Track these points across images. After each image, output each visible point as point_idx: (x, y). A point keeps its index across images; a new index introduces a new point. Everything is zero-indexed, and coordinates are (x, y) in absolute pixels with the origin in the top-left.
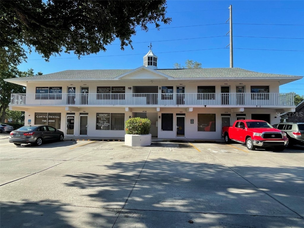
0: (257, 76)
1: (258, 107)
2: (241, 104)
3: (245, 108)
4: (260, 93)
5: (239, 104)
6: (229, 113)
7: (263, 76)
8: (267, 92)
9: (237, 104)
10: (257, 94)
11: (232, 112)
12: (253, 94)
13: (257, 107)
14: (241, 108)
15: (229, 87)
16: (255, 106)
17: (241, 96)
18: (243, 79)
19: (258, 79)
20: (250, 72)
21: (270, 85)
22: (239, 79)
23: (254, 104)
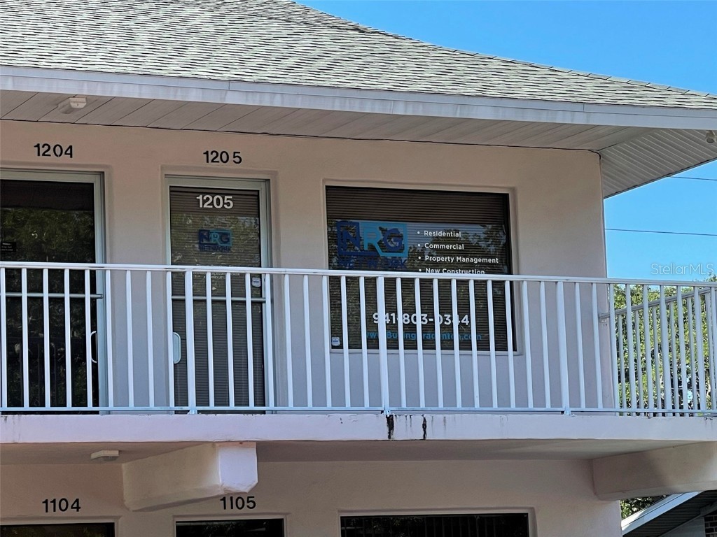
0: (386, 81)
1: (407, 430)
2: (222, 399)
3: (267, 451)
4: (417, 276)
5: (202, 399)
7: (447, 86)
8: (491, 269)
9: (181, 398)
10: (390, 283)
11: (128, 499)
12: (352, 282)
13: (399, 434)
14: (228, 443)
15: (90, 186)
16: (374, 430)
17: (219, 305)
18: (233, 99)
19: (400, 110)
20: (320, 22)
21: (513, 190)
22: (194, 96)
23: (357, 398)
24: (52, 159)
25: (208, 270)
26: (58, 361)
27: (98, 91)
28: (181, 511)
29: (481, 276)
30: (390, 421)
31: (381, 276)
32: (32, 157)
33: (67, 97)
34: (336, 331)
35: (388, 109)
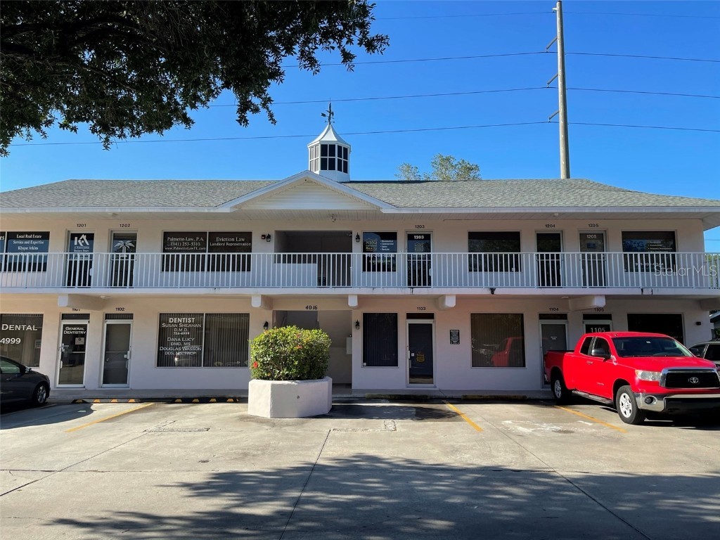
0: (640, 204)
1: (647, 292)
2: (595, 284)
3: (608, 297)
4: (649, 253)
5: (590, 284)
6: (561, 311)
7: (657, 204)
8: (672, 251)
9: (585, 284)
10: (641, 255)
11: (570, 307)
12: (631, 255)
13: (645, 293)
14: (597, 295)
15: (559, 234)
16: (638, 292)
17: (594, 262)
18: (597, 211)
19: (644, 211)
20: (619, 190)
21: (676, 230)
22: (587, 211)
23: (633, 284)
24: (550, 228)
25: (591, 253)
26: (548, 276)
27: (562, 211)
28: (585, 311)
29: (667, 253)
30: (642, 290)
31: (639, 253)
32: (545, 228)
33: (554, 213)
34: (626, 268)
35: (640, 211)
